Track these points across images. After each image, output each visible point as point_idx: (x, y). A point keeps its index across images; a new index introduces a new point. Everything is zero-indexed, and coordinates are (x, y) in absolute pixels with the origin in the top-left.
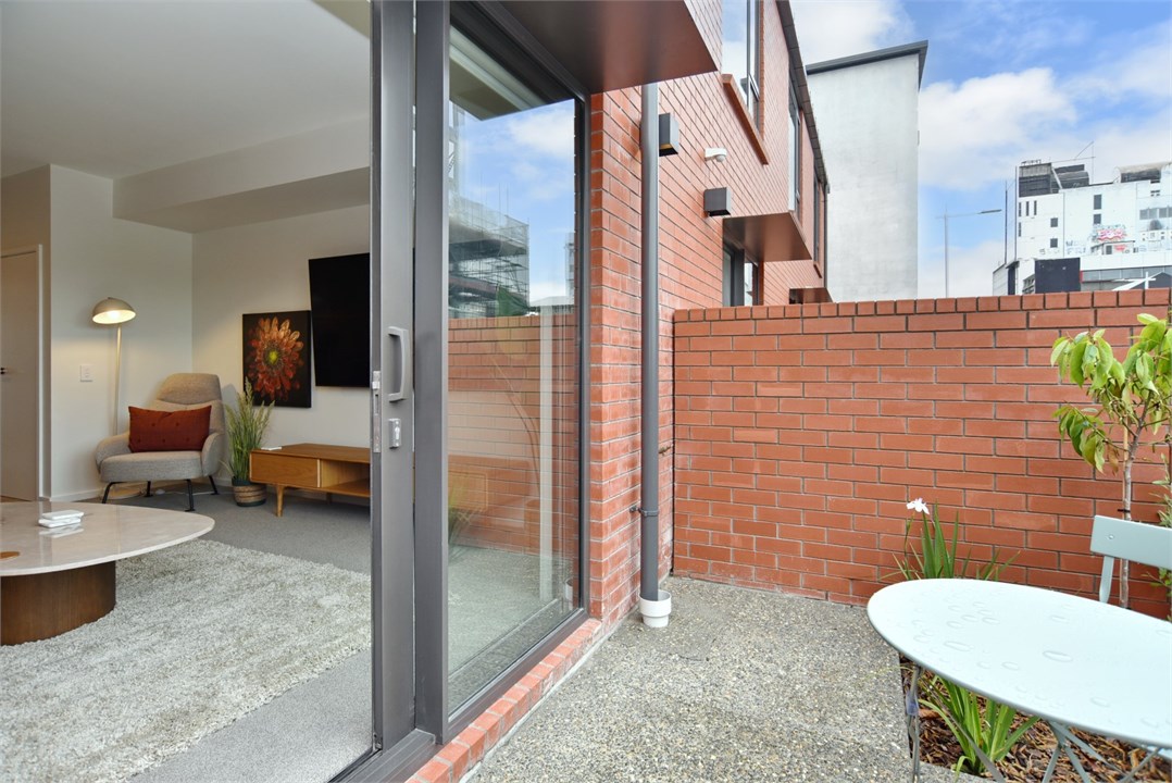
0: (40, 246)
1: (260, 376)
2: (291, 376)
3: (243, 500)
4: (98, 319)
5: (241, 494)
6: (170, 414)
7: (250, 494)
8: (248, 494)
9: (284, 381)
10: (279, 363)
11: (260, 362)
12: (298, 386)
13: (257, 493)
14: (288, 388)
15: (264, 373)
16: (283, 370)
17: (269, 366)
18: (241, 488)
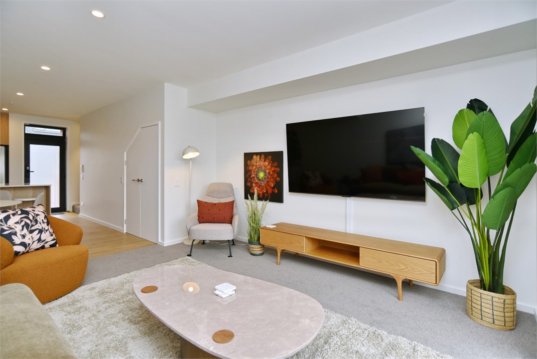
0: (160, 122)
1: (254, 184)
2: (272, 186)
3: (254, 252)
4: (185, 157)
5: (254, 249)
6: (215, 204)
7: (258, 249)
8: (257, 249)
9: (268, 187)
10: (265, 178)
11: (254, 177)
12: (276, 191)
13: (261, 249)
14: (270, 192)
15: (256, 183)
16: (268, 182)
17: (259, 180)
18: (254, 246)
